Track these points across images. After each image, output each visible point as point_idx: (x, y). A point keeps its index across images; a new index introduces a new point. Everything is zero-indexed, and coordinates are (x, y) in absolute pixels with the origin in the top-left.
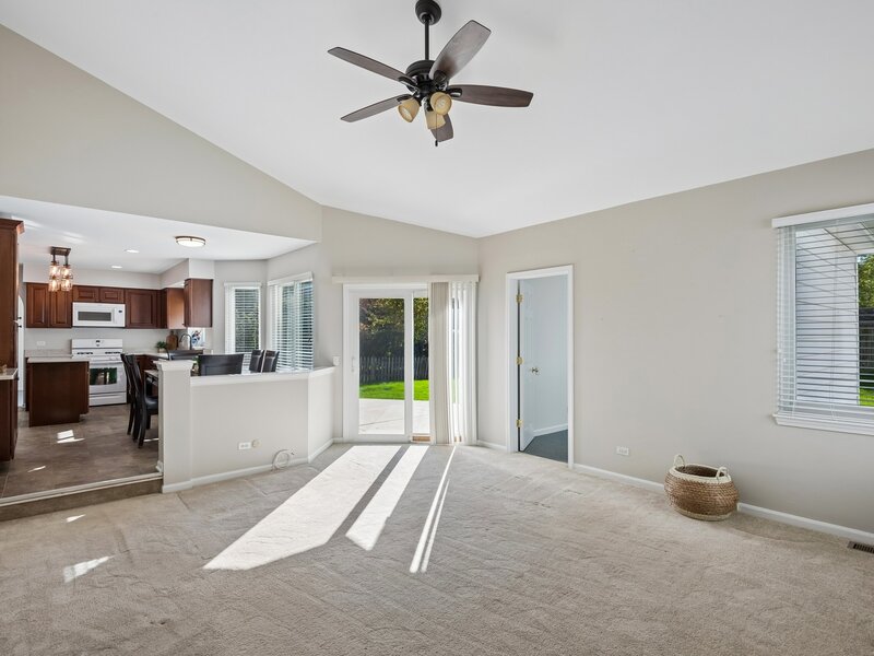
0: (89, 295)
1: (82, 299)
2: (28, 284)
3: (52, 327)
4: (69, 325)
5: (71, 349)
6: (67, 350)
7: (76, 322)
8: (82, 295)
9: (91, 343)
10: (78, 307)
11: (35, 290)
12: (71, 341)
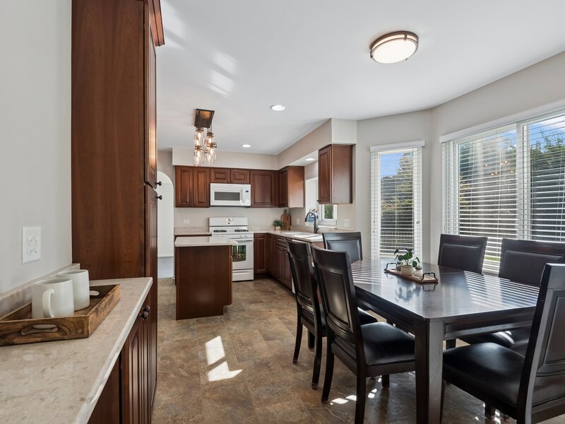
0: (222, 176)
1: (218, 180)
2: (176, 166)
3: (195, 206)
4: (208, 205)
5: (209, 226)
6: (207, 228)
7: (213, 202)
8: (218, 176)
9: (224, 221)
10: (215, 188)
11: (181, 173)
12: (208, 220)
